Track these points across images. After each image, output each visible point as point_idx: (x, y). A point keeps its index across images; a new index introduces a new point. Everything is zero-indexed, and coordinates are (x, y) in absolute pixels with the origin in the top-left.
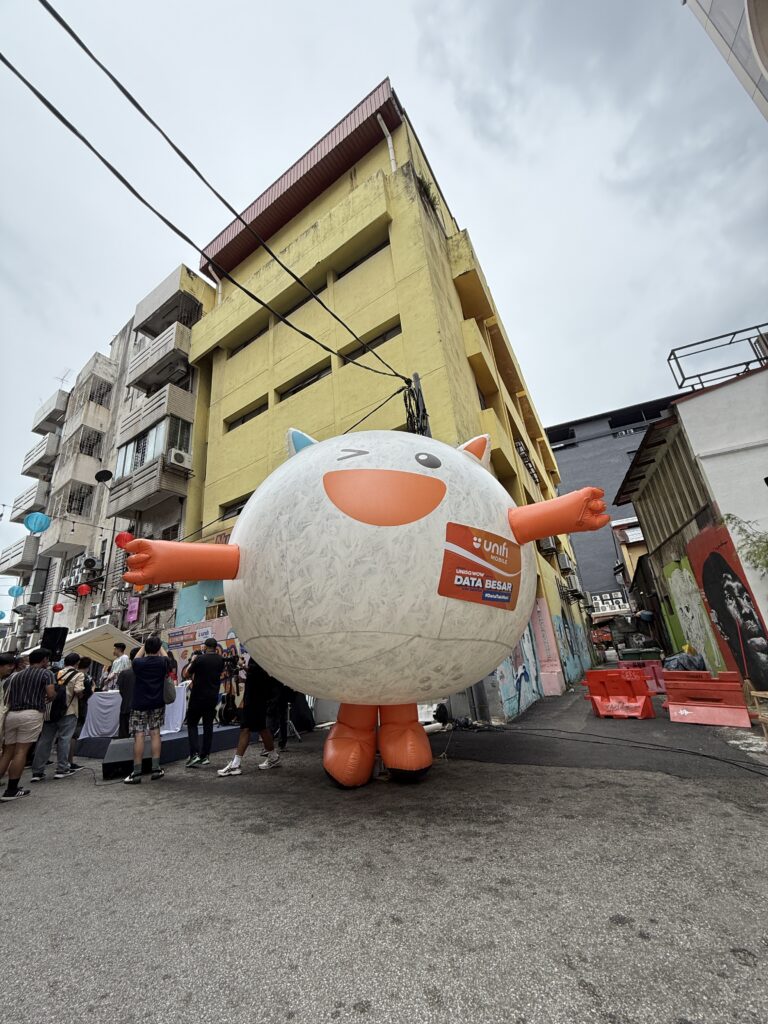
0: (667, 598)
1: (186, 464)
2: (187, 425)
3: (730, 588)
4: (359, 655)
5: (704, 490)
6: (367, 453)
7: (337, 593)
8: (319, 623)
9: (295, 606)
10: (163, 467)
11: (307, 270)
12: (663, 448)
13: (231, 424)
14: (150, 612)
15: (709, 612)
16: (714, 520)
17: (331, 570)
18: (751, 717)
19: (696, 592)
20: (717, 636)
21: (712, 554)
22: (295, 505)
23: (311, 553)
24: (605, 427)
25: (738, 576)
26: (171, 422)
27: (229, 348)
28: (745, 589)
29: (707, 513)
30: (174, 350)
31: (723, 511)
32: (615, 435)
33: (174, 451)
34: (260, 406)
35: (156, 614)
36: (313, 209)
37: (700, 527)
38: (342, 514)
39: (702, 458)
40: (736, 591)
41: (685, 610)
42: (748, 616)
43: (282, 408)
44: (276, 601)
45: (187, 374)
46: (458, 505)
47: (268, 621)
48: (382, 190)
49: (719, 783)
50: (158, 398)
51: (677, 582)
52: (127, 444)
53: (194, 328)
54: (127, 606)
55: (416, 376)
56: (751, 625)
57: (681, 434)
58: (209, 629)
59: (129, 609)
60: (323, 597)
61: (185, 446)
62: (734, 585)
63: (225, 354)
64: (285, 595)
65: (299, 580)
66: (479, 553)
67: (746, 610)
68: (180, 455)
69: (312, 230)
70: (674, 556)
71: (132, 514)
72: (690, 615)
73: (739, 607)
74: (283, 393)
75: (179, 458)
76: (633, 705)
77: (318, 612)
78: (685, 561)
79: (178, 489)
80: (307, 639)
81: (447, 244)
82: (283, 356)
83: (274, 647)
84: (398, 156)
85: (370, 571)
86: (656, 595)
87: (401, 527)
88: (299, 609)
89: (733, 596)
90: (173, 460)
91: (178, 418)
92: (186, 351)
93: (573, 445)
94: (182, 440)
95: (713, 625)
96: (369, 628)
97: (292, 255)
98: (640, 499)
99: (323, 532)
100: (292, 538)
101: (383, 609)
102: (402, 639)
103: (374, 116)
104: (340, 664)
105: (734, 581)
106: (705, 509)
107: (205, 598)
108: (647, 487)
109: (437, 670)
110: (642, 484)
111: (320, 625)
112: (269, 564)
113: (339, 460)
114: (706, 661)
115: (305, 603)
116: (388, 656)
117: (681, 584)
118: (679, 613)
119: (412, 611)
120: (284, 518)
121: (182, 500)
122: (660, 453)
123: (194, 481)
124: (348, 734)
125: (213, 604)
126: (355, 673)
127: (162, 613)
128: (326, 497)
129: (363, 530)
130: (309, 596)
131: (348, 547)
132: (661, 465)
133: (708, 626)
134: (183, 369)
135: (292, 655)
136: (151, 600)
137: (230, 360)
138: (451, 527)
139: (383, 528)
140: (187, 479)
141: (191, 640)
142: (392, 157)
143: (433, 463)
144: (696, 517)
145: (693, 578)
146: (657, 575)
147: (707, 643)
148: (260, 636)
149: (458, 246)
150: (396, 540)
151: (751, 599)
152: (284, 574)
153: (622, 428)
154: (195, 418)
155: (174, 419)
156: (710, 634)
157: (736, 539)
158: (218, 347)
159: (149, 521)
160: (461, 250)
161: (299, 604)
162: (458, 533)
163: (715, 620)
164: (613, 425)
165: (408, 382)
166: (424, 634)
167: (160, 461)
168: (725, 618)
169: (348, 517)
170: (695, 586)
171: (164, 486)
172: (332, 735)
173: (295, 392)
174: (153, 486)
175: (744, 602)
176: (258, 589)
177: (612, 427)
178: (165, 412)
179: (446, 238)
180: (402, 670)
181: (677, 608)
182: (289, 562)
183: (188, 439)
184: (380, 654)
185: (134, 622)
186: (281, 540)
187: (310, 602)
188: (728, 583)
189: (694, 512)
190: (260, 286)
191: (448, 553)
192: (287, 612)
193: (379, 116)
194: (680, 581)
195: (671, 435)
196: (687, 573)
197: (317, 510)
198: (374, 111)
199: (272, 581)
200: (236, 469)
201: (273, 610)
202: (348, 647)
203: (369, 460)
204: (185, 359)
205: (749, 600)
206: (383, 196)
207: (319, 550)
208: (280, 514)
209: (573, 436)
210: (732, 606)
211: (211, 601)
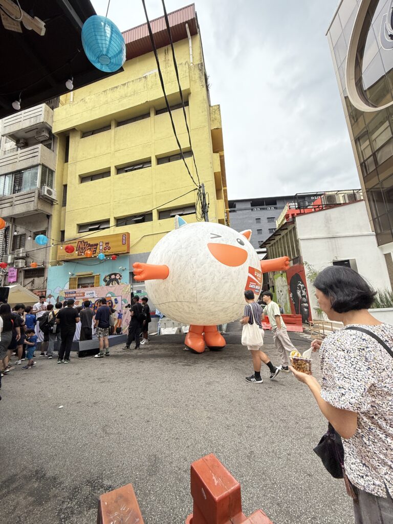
0: (273, 287)
1: (54, 197)
2: (52, 172)
3: (300, 286)
4: (217, 309)
5: (298, 251)
6: (220, 237)
7: (215, 289)
8: (206, 298)
9: (198, 292)
10: (39, 197)
11: (139, 103)
12: (285, 231)
13: (84, 178)
14: (26, 277)
15: (290, 293)
16: (300, 263)
17: (214, 280)
18: (303, 329)
19: (286, 286)
20: (291, 302)
21: (296, 274)
22: (198, 255)
23: (206, 274)
24: (249, 205)
25: (304, 283)
26: (42, 169)
27: (81, 131)
28: (305, 287)
29: (298, 260)
30: (43, 122)
31: (304, 260)
32: (252, 210)
33: (46, 188)
34: (105, 173)
35: (32, 279)
36: (139, 61)
37: (294, 263)
38: (217, 261)
39: (301, 240)
40: (302, 288)
41: (280, 292)
42: (304, 296)
43: (120, 178)
44: (190, 290)
45: (50, 139)
46: (251, 260)
47: (184, 297)
48: (188, 74)
49: (305, 346)
50: (32, 151)
51: (279, 281)
52: (6, 175)
53: (54, 110)
54: (8, 273)
55: (203, 185)
56: (304, 299)
57: (294, 228)
58: (94, 292)
59: (10, 274)
60: (210, 289)
61: (51, 185)
62: (302, 285)
63: (79, 134)
64: (194, 288)
65: (201, 283)
66: (256, 277)
67: (304, 294)
68: (50, 190)
69: (143, 79)
70: (281, 272)
71: (9, 219)
72: (281, 294)
73: (302, 293)
74: (120, 169)
75: (49, 192)
76: (268, 325)
77: (207, 294)
78: (285, 275)
79: (46, 209)
80: (200, 303)
81: (210, 109)
82: (120, 149)
83: (183, 306)
84: (194, 54)
85: (226, 282)
86: (268, 285)
87: (237, 267)
88: (200, 293)
89: (300, 289)
90: (46, 193)
91: (46, 167)
92: (51, 125)
93: (234, 211)
94: (48, 181)
95: (290, 298)
96: (223, 300)
97: (130, 89)
98: (270, 247)
99: (210, 266)
100: (198, 268)
101: (229, 294)
102: (232, 304)
103: (184, 24)
104: (209, 312)
105: (302, 284)
106: (297, 258)
107: (70, 273)
108: (275, 243)
109: (237, 314)
110: (272, 242)
111: (206, 299)
112: (187, 276)
113: (211, 238)
114: (284, 310)
115: (202, 291)
116: (225, 310)
117: (281, 283)
118: (277, 293)
119: (237, 295)
120: (194, 259)
121: (49, 217)
122: (283, 233)
123: (56, 207)
124: (196, 336)
125: (74, 277)
126: (212, 315)
127: (36, 279)
128: (210, 254)
129: (224, 267)
130: (204, 289)
131: (220, 273)
132: (283, 237)
133: (288, 298)
134: (48, 136)
135: (191, 309)
136: (26, 271)
137: (83, 139)
138: (250, 268)
139: (231, 267)
140: (52, 205)
141: (81, 296)
142: (191, 53)
143: (241, 243)
144: (293, 260)
145: (286, 280)
146: (271, 277)
147: (286, 304)
148: (177, 301)
149: (215, 112)
150: (235, 272)
151: (306, 291)
152: (195, 281)
153: (256, 207)
154: (56, 168)
155: (45, 167)
156: (288, 301)
157: (306, 271)
158: (74, 128)
159: (21, 224)
160: (216, 115)
161: (200, 291)
162: (252, 270)
163: (291, 296)
164: (253, 205)
165: (200, 187)
166: (238, 303)
167: (37, 192)
168: (295, 296)
169: (219, 262)
170: (287, 284)
171: (40, 207)
172: (188, 337)
173: (126, 171)
174: (32, 207)
175: (304, 292)
176: (181, 285)
177: (252, 206)
178: (39, 162)
179: (210, 106)
180: (227, 314)
181: (277, 290)
182: (197, 277)
183: (52, 181)
184: (224, 308)
185: (13, 282)
186: (193, 267)
187: (204, 291)
188: (299, 284)
189: (292, 257)
190: (107, 101)
191: (249, 277)
192: (194, 294)
193: (187, 25)
194: (281, 281)
195: (290, 227)
196: (284, 279)
197: (208, 258)
198: (185, 21)
199: (189, 283)
200: (89, 206)
201: (187, 293)
202: (214, 306)
203: (223, 240)
204: (49, 130)
205: (305, 291)
206: (188, 78)
207: (209, 273)
208: (191, 257)
209: (235, 207)
210: (299, 293)
211: (73, 275)
